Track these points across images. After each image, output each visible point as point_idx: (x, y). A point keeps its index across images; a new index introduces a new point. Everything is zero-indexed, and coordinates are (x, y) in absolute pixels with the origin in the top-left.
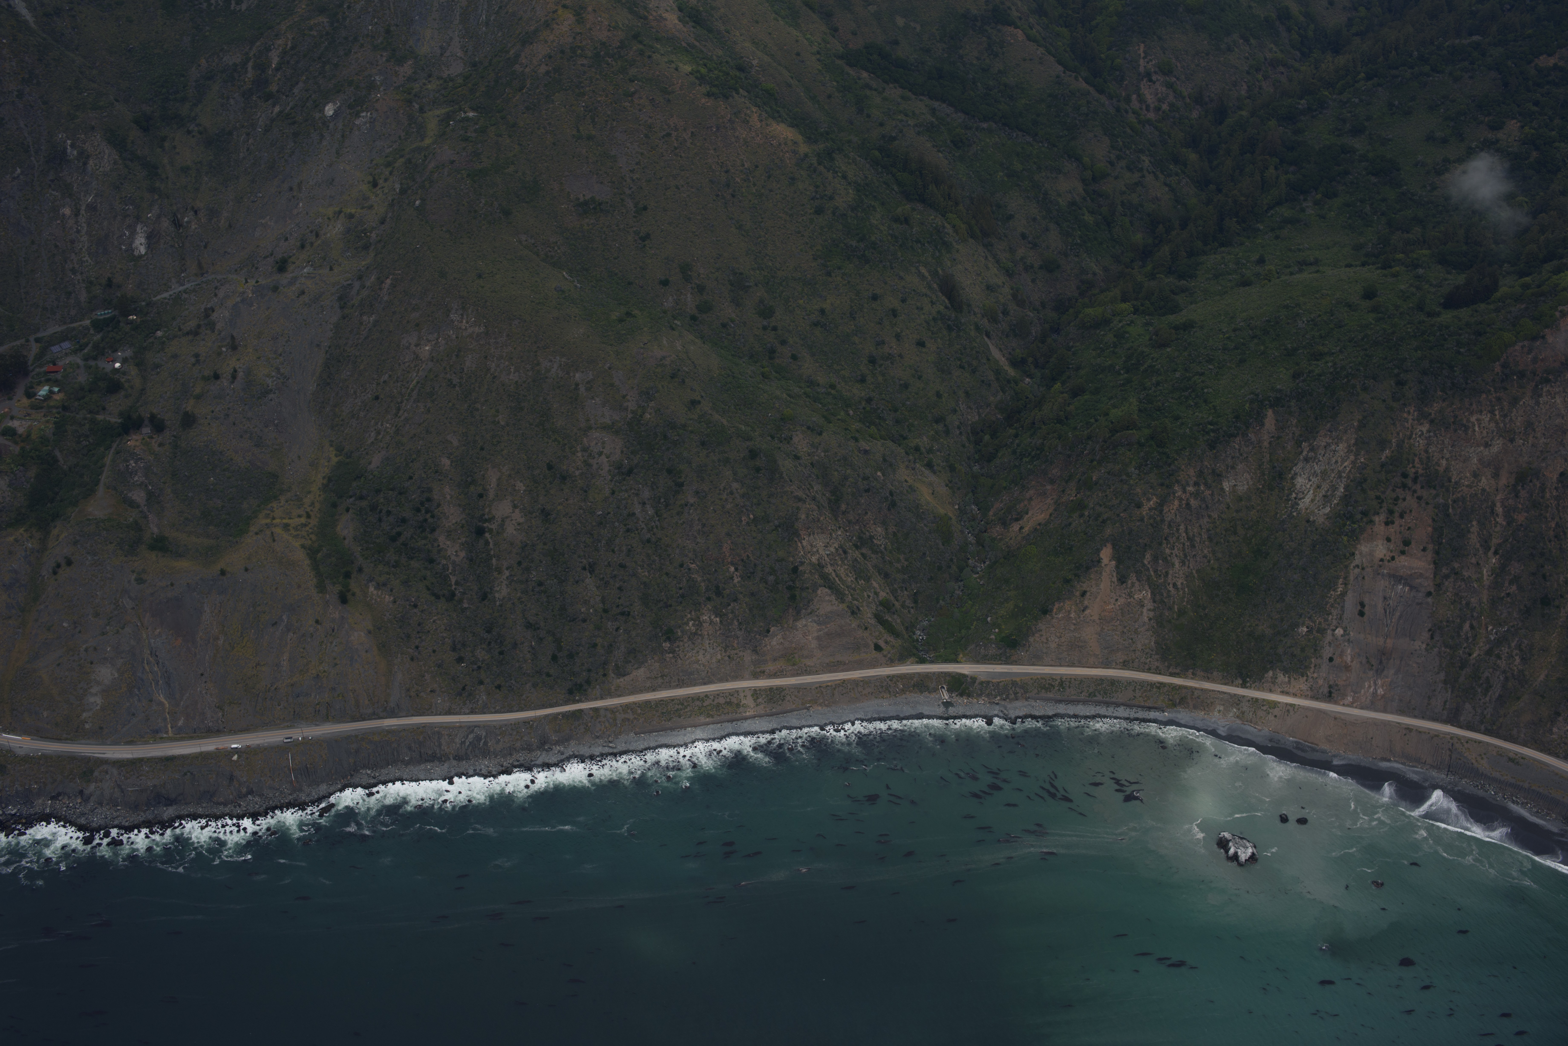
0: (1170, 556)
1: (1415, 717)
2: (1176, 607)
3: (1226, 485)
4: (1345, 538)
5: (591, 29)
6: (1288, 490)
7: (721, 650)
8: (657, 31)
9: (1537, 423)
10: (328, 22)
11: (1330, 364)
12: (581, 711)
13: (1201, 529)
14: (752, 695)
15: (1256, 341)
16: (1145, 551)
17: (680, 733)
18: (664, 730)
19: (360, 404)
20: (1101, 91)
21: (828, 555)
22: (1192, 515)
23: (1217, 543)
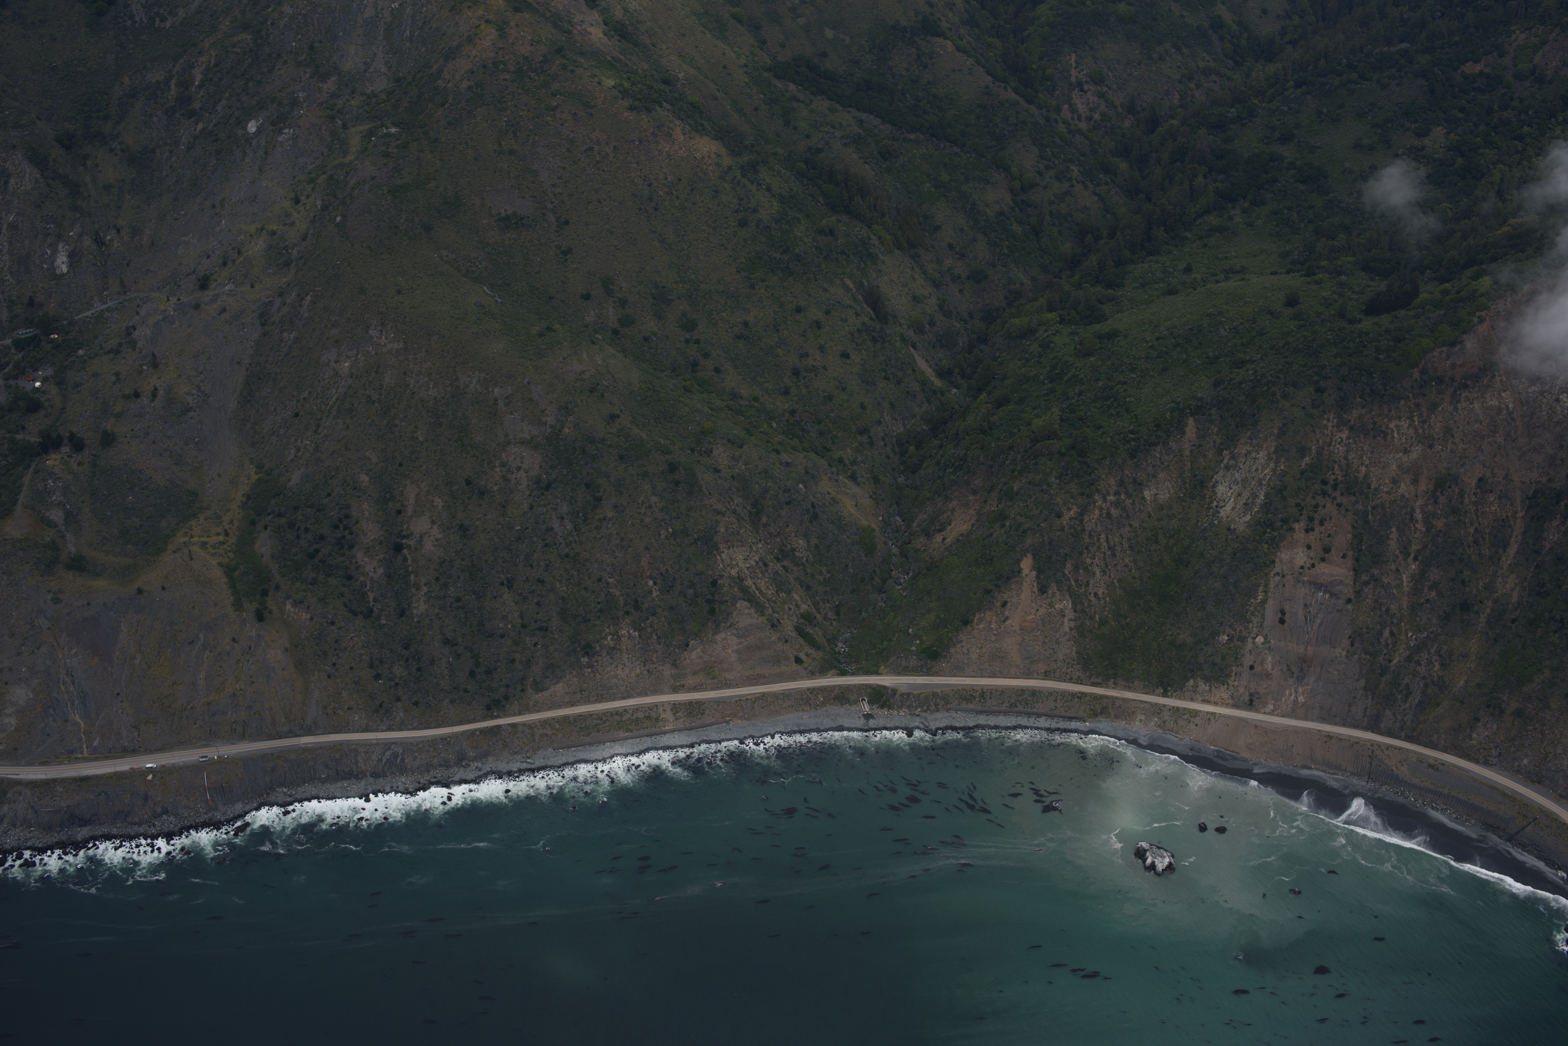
0: (1091, 565)
1: (1336, 724)
2: (1097, 616)
3: (1147, 494)
4: (1265, 546)
5: (513, 44)
6: (1209, 498)
7: (640, 665)
8: (581, 45)
9: (1455, 429)
10: (251, 39)
11: (1251, 372)
12: (499, 727)
13: (1122, 538)
14: (672, 710)
15: (1178, 349)
16: (1066, 561)
17: (598, 748)
18: (583, 745)
19: (280, 421)
20: (1030, 102)
21: (747, 568)
22: (1113, 524)
23: (1138, 552)
